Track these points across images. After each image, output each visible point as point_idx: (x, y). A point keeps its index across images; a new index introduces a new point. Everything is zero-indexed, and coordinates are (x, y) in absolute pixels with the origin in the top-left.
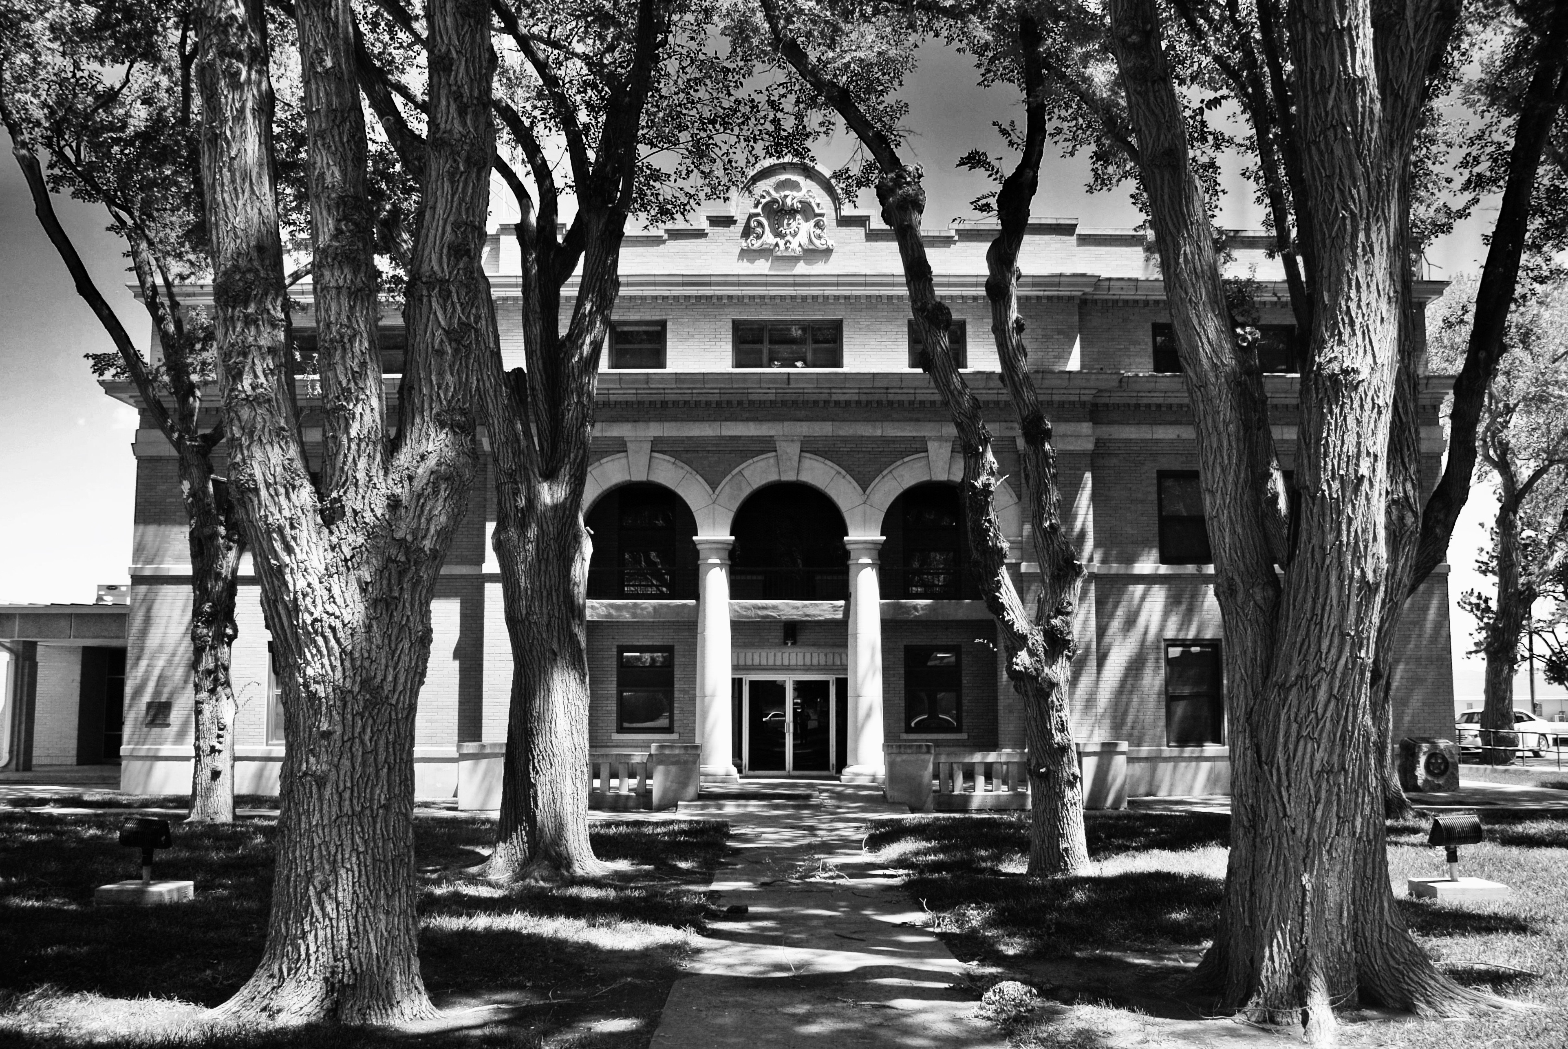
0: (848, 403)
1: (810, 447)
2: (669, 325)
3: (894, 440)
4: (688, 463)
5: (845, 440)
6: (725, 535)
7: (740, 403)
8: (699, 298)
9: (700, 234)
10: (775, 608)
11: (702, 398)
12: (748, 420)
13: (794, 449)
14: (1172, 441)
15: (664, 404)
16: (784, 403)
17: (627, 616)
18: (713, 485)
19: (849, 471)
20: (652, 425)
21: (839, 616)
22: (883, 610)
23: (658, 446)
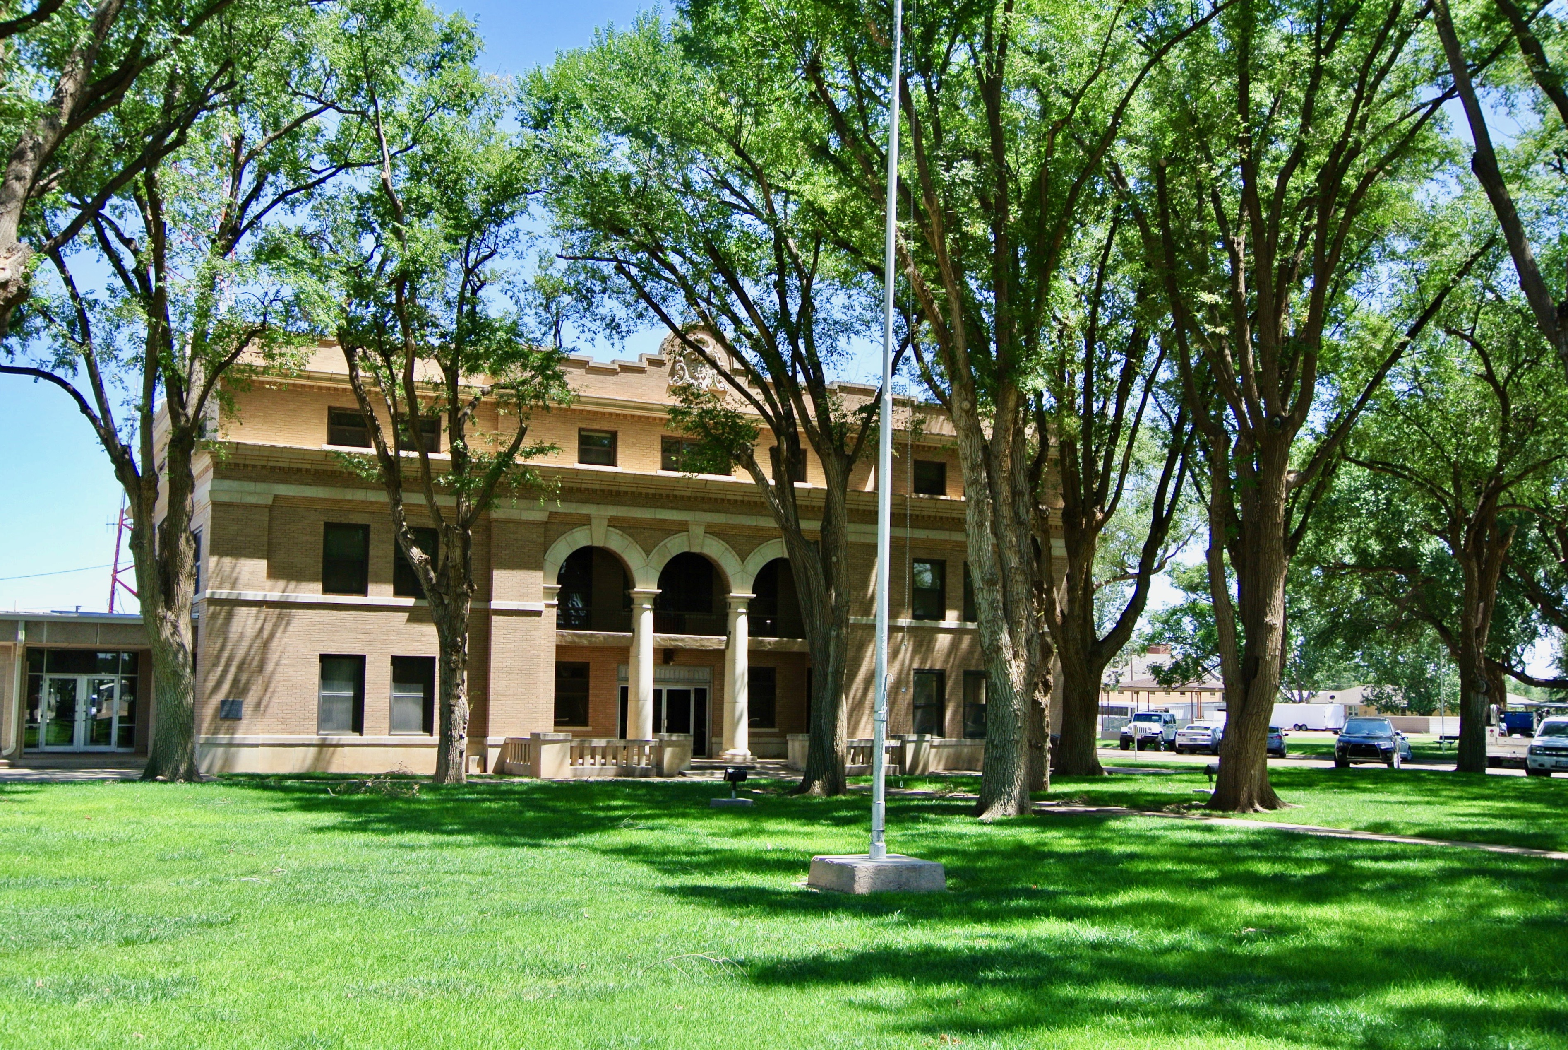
0: (736, 501)
1: (712, 531)
2: (620, 435)
3: (762, 529)
4: (631, 535)
5: (733, 527)
6: (654, 589)
7: (668, 496)
8: (640, 417)
9: (641, 371)
10: (682, 640)
11: (644, 491)
12: (672, 508)
13: (701, 531)
14: (923, 540)
15: (618, 493)
16: (696, 498)
17: (585, 642)
18: (648, 555)
19: (733, 548)
20: (610, 507)
21: (723, 647)
22: (750, 644)
23: (613, 522)
